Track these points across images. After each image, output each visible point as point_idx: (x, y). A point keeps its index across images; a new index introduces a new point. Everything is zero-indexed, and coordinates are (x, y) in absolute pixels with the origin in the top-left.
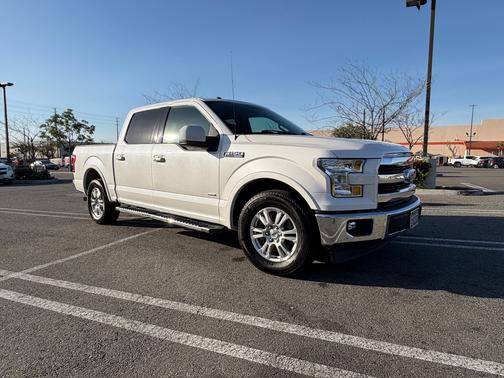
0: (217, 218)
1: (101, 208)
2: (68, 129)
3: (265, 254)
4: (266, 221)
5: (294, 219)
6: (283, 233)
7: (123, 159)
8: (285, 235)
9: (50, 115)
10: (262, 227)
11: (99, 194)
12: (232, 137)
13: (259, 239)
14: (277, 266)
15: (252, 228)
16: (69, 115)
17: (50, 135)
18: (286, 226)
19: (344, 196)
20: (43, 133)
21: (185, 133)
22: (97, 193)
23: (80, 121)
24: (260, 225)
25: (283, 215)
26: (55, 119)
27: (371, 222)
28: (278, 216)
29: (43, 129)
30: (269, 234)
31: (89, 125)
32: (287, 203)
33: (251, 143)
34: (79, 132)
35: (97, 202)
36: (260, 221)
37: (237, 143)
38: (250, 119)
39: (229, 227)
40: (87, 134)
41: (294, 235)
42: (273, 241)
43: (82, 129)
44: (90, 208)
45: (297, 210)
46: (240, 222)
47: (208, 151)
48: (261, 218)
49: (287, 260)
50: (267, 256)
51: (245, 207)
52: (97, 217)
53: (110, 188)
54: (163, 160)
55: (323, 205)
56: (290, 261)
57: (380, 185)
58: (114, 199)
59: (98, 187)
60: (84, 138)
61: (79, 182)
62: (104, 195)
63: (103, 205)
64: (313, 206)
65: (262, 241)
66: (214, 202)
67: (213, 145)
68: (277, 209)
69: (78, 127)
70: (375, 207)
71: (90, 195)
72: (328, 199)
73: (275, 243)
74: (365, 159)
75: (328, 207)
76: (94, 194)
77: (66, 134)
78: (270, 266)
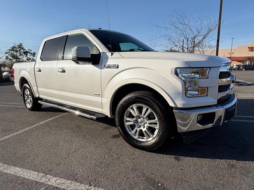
0: (101, 110)
1: (31, 101)
2: (20, 55)
3: (135, 135)
4: (135, 113)
5: (156, 112)
6: (148, 122)
7: (40, 71)
8: (150, 124)
9: (10, 47)
10: (133, 117)
11: (29, 93)
12: (109, 54)
13: (130, 125)
14: (144, 144)
15: (125, 117)
16: (20, 46)
17: (11, 58)
18: (150, 117)
19: (193, 96)
20: (7, 57)
21: (75, 52)
22: (27, 92)
23: (27, 50)
24: (131, 116)
25: (147, 109)
26: (13, 49)
27: (213, 114)
28: (144, 110)
29: (7, 55)
30: (138, 122)
31: (32, 52)
32: (151, 101)
33: (123, 57)
34: (27, 56)
35: (28, 97)
36: (130, 113)
37: (113, 59)
38: (120, 44)
39: (109, 116)
40: (31, 57)
41: (156, 124)
42: (140, 127)
43: (29, 54)
44: (25, 101)
45: (159, 106)
46: (117, 113)
47: (93, 64)
48: (131, 111)
49: (151, 140)
50: (136, 137)
51: (120, 103)
52: (29, 106)
53: (34, 89)
54: (64, 71)
55: (180, 103)
56: (153, 141)
57: (220, 87)
58: (37, 95)
59: (28, 88)
60: (30, 59)
61: (17, 85)
62: (32, 94)
63: (31, 99)
64: (171, 104)
65: (132, 127)
66: (98, 99)
67: (96, 60)
68: (143, 105)
69: (26, 53)
70: (216, 103)
71: (24, 93)
72: (183, 99)
73: (142, 128)
74: (210, 68)
75: (184, 104)
76: (26, 92)
77: (20, 57)
78: (138, 144)
